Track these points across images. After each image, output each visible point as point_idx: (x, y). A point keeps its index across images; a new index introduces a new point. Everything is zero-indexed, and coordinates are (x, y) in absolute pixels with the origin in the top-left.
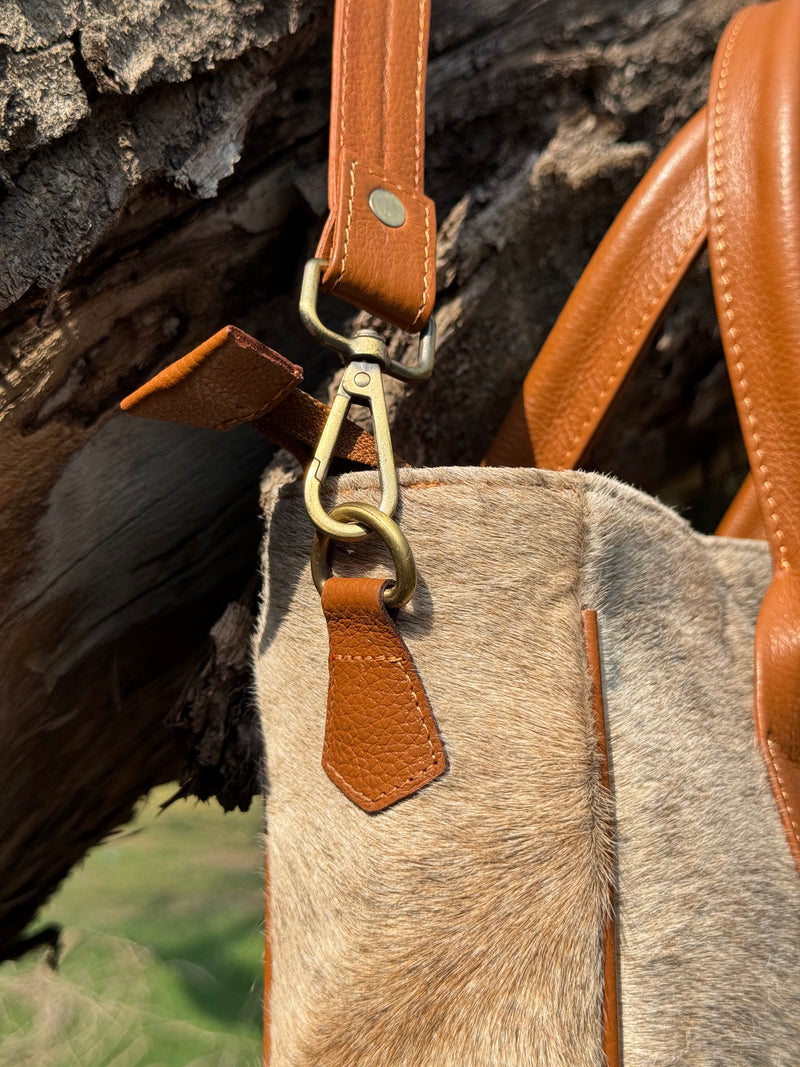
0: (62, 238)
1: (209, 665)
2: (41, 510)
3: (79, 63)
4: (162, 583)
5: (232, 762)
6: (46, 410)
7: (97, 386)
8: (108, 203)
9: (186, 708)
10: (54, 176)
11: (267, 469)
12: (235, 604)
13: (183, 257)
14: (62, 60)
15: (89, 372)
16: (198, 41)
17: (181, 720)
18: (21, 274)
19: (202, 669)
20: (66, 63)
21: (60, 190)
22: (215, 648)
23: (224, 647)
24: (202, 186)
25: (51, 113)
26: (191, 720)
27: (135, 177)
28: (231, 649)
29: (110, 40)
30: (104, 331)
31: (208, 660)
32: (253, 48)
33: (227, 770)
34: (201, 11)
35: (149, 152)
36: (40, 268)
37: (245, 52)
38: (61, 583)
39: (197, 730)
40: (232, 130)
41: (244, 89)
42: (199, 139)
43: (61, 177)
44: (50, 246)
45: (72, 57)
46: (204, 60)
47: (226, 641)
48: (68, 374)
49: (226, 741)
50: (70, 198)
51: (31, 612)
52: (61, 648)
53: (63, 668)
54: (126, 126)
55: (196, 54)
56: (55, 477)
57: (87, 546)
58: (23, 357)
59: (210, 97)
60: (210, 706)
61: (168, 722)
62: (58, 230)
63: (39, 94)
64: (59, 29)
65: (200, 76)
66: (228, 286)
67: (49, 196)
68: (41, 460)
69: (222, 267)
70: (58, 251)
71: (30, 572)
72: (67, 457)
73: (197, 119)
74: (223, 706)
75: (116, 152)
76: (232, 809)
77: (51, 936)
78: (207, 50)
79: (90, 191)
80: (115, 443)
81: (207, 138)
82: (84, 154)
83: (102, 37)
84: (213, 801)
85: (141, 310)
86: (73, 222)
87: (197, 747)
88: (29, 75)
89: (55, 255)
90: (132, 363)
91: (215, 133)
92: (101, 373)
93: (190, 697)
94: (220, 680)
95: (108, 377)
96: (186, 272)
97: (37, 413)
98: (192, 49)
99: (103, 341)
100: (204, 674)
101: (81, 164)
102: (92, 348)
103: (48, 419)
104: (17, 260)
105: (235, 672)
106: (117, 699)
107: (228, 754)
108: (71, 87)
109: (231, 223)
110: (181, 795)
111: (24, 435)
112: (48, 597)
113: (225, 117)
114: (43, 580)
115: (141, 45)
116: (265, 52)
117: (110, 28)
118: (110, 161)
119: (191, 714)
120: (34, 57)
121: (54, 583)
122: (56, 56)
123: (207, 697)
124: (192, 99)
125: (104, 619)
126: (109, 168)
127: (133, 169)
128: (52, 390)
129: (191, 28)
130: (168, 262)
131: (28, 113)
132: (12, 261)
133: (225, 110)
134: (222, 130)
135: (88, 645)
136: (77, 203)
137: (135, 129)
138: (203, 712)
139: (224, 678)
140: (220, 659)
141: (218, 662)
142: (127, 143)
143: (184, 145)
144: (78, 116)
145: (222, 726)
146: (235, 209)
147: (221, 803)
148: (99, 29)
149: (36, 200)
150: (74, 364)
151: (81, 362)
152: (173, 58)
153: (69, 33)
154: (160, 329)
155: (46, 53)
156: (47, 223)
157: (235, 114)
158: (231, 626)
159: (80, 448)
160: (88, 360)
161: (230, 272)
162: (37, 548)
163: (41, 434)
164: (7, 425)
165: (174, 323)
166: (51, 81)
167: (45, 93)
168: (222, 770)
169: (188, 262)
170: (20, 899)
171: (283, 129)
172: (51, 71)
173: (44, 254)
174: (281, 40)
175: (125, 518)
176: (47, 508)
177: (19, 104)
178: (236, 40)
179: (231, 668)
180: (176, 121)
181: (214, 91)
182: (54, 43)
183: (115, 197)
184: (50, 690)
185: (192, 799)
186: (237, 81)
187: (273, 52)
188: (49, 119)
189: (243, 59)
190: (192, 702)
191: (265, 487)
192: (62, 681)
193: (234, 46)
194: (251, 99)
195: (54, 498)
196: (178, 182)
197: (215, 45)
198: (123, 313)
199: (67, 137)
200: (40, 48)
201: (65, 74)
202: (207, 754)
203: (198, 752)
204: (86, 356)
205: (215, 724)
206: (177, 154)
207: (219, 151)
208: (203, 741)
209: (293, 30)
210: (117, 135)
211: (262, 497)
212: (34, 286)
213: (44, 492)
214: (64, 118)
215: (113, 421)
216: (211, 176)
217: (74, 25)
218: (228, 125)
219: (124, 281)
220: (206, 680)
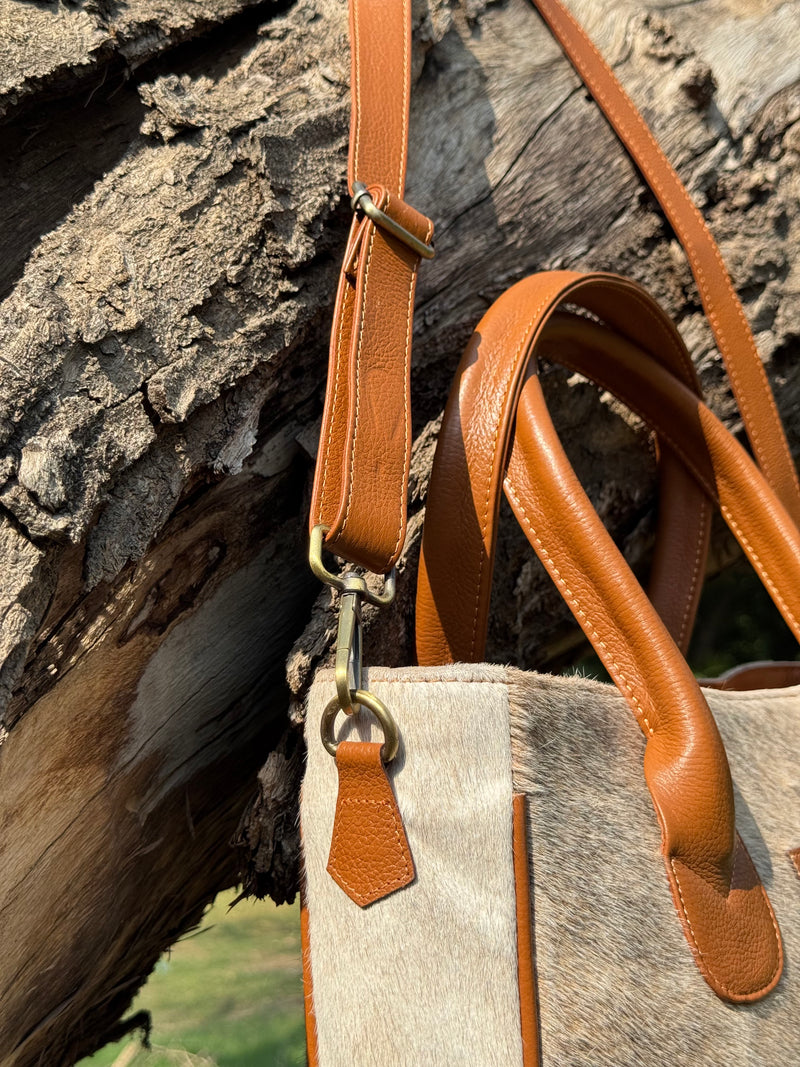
0: (144, 524)
1: (258, 799)
2: (133, 698)
3: (147, 405)
4: (218, 737)
5: (280, 868)
6: (132, 628)
7: (165, 605)
8: (171, 493)
9: (244, 833)
10: (136, 483)
11: (290, 654)
12: (274, 753)
13: (220, 504)
14: (136, 406)
15: (160, 596)
16: (222, 368)
17: (242, 840)
18: (120, 555)
19: (254, 802)
20: (139, 407)
21: (141, 492)
22: (261, 786)
23: (268, 785)
24: (232, 467)
25: (132, 442)
26: (248, 840)
27: (187, 471)
28: (273, 786)
29: (166, 388)
30: (169, 566)
31: (257, 795)
32: (261, 363)
33: (276, 875)
34: (224, 347)
35: (195, 452)
36: (131, 548)
37: (255, 367)
38: (146, 748)
39: (253, 847)
40: (250, 423)
41: (256, 392)
42: (227, 434)
43: (140, 482)
44: (137, 531)
45: (142, 402)
46: (228, 381)
47: (269, 781)
48: (146, 600)
49: (274, 853)
50: (147, 496)
51: (128, 770)
52: (149, 793)
53: (151, 807)
54: (179, 437)
55: (222, 379)
56: (141, 673)
57: (165, 718)
58: (116, 593)
59: (234, 403)
60: (262, 829)
61: (232, 843)
62: (141, 519)
63: (123, 432)
64: (132, 385)
65: (225, 391)
66: (253, 518)
67: (134, 497)
68: (131, 663)
69: (248, 506)
70: (141, 533)
71: (127, 742)
72: (147, 659)
73: (226, 421)
74: (270, 828)
75: (174, 457)
76: (282, 903)
77: (143, 1020)
78: (230, 373)
79: (159, 488)
80: (179, 643)
81: (234, 432)
82: (154, 463)
83: (162, 388)
84: (267, 898)
85: (192, 547)
86: (150, 511)
87: (254, 859)
88: (116, 421)
89: (140, 536)
90: (189, 584)
91: (238, 427)
92: (167, 595)
93: (246, 824)
94: (267, 810)
95: (172, 597)
96: (222, 513)
97: (127, 630)
98: (220, 375)
99: (168, 572)
100: (255, 806)
101: (152, 471)
102: (161, 579)
103: (135, 633)
104: (117, 546)
105: (278, 802)
106: (192, 827)
107: (276, 863)
108: (143, 422)
109: (252, 473)
110: (244, 895)
111: (119, 648)
112: (139, 758)
113: (244, 415)
114: (135, 748)
115: (186, 383)
116: (269, 364)
117: (166, 380)
118: (171, 464)
119: (248, 836)
120: (118, 408)
121: (143, 747)
122: (132, 404)
123: (258, 822)
124: (221, 407)
125: (178, 768)
126: (170, 469)
127: (186, 466)
128: (136, 613)
129: (219, 361)
130: (209, 510)
131: (119, 452)
132: (115, 547)
133: (244, 410)
134: (243, 424)
135: (167, 788)
136: (152, 498)
137: (185, 438)
138: (256, 833)
139: (270, 808)
140: (266, 794)
141: (265, 797)
142: (180, 449)
143: (218, 440)
144: (149, 441)
145: (271, 843)
146: (254, 463)
147: (273, 899)
148: (159, 383)
149: (126, 502)
150: (149, 592)
151: (154, 590)
152: (207, 385)
153: (139, 385)
154: (207, 556)
155: (126, 404)
156: (134, 517)
157: (251, 411)
158: (272, 770)
159: (156, 650)
160: (158, 588)
161: (254, 507)
162: (130, 725)
163: (130, 645)
164: (108, 642)
165: (216, 550)
166: (131, 421)
167: (127, 431)
168: (273, 875)
169: (224, 506)
170: (126, 985)
171: (285, 400)
172: (130, 414)
173: (133, 538)
174: (279, 352)
175: (190, 694)
176: (137, 695)
177: (113, 447)
178: (249, 361)
179: (274, 800)
180: (213, 426)
181: (236, 399)
182: (130, 395)
183: (175, 488)
184: (143, 824)
185: (252, 898)
186: (251, 388)
187: (274, 362)
188: (131, 448)
189: (255, 372)
190: (248, 827)
191: (290, 668)
192: (151, 816)
193: (248, 366)
194: (261, 398)
195: (141, 688)
196: (216, 470)
197: (235, 369)
198: (180, 552)
199: (142, 456)
200: (122, 401)
201: (139, 415)
202: (261, 864)
203: (255, 863)
204: (157, 585)
205: (265, 842)
206: (213, 449)
207: (241, 439)
208: (258, 855)
209: (287, 345)
210: (174, 445)
211: (288, 676)
212: (129, 560)
213: (134, 685)
214: (140, 445)
215: (177, 628)
216: (238, 458)
217: (142, 379)
218: (246, 419)
219: (179, 528)
220: (257, 810)
